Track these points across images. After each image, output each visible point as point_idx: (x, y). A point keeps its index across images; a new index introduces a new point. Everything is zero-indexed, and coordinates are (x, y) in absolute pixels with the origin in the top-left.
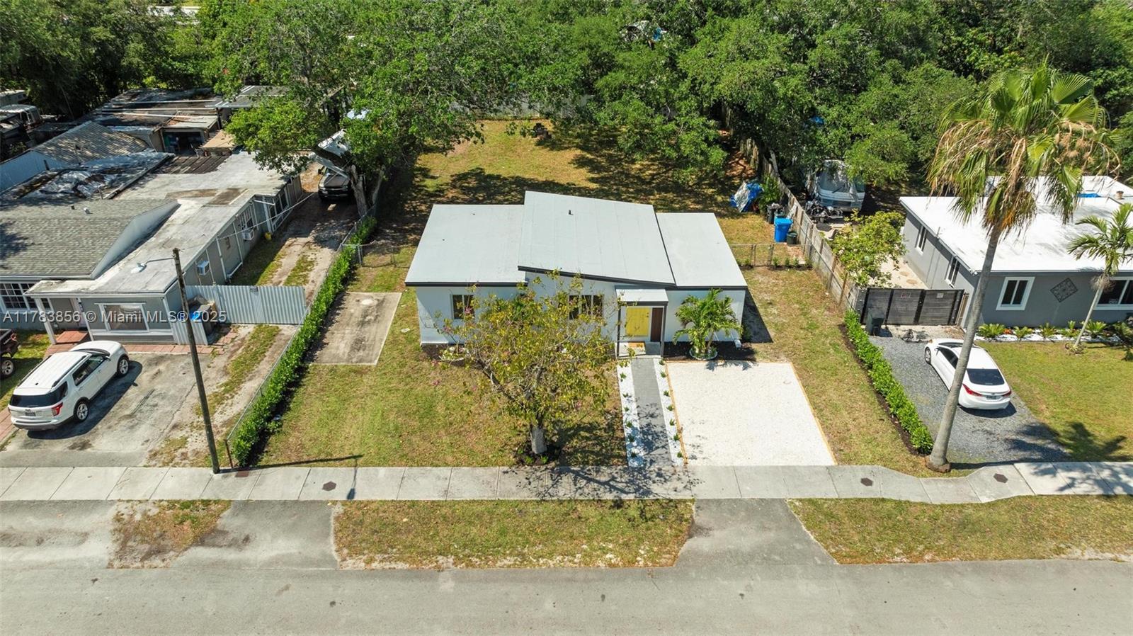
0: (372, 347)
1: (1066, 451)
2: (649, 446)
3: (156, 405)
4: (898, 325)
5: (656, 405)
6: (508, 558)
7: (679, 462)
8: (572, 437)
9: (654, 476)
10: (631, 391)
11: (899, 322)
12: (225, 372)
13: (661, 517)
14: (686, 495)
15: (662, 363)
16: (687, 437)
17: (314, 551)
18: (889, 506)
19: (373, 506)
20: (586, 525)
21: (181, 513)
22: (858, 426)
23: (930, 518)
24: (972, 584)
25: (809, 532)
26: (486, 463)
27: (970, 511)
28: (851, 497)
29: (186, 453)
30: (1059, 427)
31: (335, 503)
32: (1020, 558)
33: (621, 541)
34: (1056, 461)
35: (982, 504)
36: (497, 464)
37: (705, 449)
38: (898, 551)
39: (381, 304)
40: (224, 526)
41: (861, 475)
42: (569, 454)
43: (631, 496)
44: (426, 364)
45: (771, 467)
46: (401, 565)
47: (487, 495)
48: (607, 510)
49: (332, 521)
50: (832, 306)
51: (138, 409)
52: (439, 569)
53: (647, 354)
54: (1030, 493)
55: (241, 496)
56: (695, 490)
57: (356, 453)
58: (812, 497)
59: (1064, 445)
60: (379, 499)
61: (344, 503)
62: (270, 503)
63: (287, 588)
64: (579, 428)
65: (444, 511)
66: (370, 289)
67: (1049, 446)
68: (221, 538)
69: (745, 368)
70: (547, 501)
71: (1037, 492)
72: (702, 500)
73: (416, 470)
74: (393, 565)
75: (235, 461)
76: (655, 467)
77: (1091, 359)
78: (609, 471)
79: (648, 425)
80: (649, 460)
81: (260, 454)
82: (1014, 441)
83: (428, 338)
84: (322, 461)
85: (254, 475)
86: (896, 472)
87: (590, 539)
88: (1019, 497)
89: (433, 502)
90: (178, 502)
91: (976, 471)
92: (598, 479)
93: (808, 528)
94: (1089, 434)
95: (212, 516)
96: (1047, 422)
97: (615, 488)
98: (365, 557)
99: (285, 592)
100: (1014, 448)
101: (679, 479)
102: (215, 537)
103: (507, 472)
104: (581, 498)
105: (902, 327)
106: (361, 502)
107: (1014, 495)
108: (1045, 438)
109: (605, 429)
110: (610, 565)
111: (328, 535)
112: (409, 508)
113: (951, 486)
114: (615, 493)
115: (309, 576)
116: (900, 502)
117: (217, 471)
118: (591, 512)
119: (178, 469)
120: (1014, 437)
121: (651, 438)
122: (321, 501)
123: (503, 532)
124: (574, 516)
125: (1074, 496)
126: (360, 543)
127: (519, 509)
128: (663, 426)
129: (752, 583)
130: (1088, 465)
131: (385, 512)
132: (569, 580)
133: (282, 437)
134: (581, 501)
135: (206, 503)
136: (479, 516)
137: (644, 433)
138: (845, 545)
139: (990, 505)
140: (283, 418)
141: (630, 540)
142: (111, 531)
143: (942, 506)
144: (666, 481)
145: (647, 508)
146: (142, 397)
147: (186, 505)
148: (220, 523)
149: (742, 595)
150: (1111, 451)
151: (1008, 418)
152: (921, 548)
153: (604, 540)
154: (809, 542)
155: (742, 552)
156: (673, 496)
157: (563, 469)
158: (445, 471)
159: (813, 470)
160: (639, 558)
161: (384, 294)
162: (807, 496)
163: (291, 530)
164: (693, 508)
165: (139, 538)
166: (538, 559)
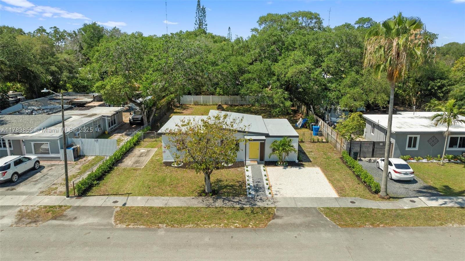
0: (142, 163)
1: (442, 193)
2: (257, 191)
3: (48, 178)
4: (365, 157)
5: (260, 179)
6: (191, 225)
7: (270, 196)
8: (223, 189)
9: (258, 200)
10: (250, 175)
11: (366, 156)
12: (80, 169)
13: (261, 213)
14: (273, 206)
15: (264, 167)
16: (273, 189)
17: (105, 222)
18: (363, 210)
19: (133, 208)
20: (227, 215)
21: (49, 209)
22: (349, 186)
23: (381, 214)
24: (402, 234)
25: (327, 218)
26: (185, 195)
27: (400, 211)
28: (346, 207)
29: (56, 192)
30: (437, 186)
31: (117, 207)
32: (424, 226)
33: (242, 220)
34: (437, 196)
35: (405, 209)
36: (189, 196)
37: (281, 192)
38: (367, 224)
39: (148, 151)
40: (67, 214)
41: (350, 200)
42: (222, 193)
43: (248, 206)
44: (164, 167)
45: (310, 198)
46: (141, 227)
47: (184, 205)
48: (237, 211)
49: (114, 212)
50: (337, 152)
51: (40, 179)
52: (159, 228)
53: (258, 164)
54: (426, 206)
55: (77, 204)
56: (276, 204)
57: (129, 192)
58: (328, 207)
59: (440, 192)
60: (136, 206)
61: (120, 207)
62: (88, 207)
63: (89, 233)
64: (227, 186)
65: (164, 210)
66: (144, 147)
67: (433, 192)
68: (64, 218)
69: (300, 169)
70: (210, 207)
71: (429, 206)
72: (279, 208)
73: (154, 197)
74: (139, 226)
75: (77, 194)
76: (259, 197)
77: (449, 167)
78: (239, 198)
79: (257, 185)
80: (256, 195)
81: (88, 192)
82: (418, 191)
83: (166, 159)
84: (114, 194)
85: (83, 198)
86: (366, 199)
87: (228, 219)
88: (422, 207)
89: (160, 207)
90: (48, 206)
91: (401, 199)
92: (234, 200)
93: (326, 216)
94: (451, 189)
95: (62, 210)
96: (431, 185)
97: (241, 203)
98: (126, 224)
99: (88, 234)
100: (418, 193)
101: (269, 201)
102: (62, 217)
103: (194, 198)
104: (226, 206)
105: (367, 158)
106: (128, 207)
107: (420, 206)
108: (431, 190)
109: (238, 187)
110: (236, 227)
111: (112, 217)
112: (149, 209)
113: (390, 204)
114: (241, 205)
115: (100, 229)
116: (368, 208)
117: (68, 196)
118: (230, 211)
119: (51, 196)
120: (418, 190)
121: (258, 189)
122: (111, 207)
123: (189, 217)
124: (222, 212)
125: (446, 207)
126: (125, 220)
127: (198, 210)
128: (263, 185)
129: (301, 233)
130: (452, 198)
131: (138, 210)
132: (217, 232)
133: (99, 188)
134: (226, 207)
135: (60, 207)
136: (180, 212)
137: (255, 187)
138: (343, 222)
139: (408, 210)
140: (101, 182)
141: (246, 220)
142: (15, 215)
143: (387, 210)
144: (263, 201)
145: (254, 210)
146: (42, 176)
147: (51, 207)
148: (65, 213)
149: (296, 237)
150: (462, 194)
151: (415, 184)
152: (378, 223)
153: (234, 220)
154: (327, 221)
155: (297, 224)
156: (266, 206)
157: (219, 197)
158: (167, 198)
159: (329, 199)
160: (250, 225)
161: (150, 149)
162: (326, 206)
163: (97, 215)
164: (275, 210)
165: (27, 217)
166: (204, 225)
